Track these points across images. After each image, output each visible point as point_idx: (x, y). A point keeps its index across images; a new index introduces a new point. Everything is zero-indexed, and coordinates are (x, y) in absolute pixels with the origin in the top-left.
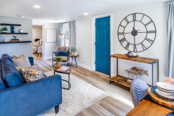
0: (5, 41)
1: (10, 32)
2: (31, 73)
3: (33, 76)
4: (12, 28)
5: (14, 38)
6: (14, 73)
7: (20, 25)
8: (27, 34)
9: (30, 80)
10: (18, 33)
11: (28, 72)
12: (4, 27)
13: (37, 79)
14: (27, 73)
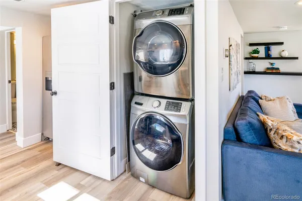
0: (257, 70)
1: (264, 56)
2: (284, 134)
3: (287, 141)
4: (268, 50)
5: (272, 67)
6: (249, 123)
7: (282, 43)
8: (297, 58)
9: (280, 146)
10: (278, 56)
11: (277, 129)
12: (255, 48)
13: (297, 151)
14: (276, 132)
